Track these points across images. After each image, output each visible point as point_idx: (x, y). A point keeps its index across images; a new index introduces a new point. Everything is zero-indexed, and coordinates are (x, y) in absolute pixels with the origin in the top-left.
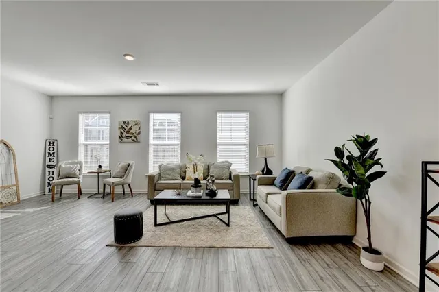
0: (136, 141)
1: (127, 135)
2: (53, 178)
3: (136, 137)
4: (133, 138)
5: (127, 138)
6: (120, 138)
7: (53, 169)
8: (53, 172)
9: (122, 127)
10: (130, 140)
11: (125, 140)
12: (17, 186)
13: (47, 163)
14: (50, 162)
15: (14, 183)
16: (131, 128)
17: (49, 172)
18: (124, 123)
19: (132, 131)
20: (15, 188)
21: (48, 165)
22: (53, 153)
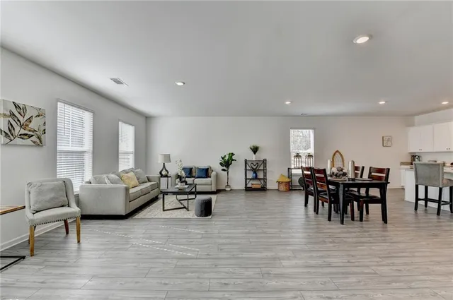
0: (39, 143)
1: (23, 132)
3: (39, 138)
4: (34, 138)
5: (22, 136)
6: (7, 135)
9: (12, 115)
10: (28, 141)
11: (18, 141)
16: (30, 120)
18: (17, 106)
19: (32, 125)
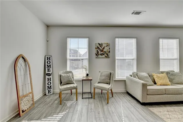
0: (107, 57)
2: (51, 83)
3: (107, 54)
4: (105, 55)
5: (101, 54)
6: (96, 55)
7: (50, 77)
8: (50, 78)
9: (98, 48)
10: (103, 56)
11: (100, 56)
12: (32, 93)
13: (47, 72)
14: (48, 71)
15: (30, 91)
16: (104, 48)
17: (48, 78)
18: (99, 44)
19: (104, 50)
20: (31, 95)
21: (47, 74)
22: (50, 65)
